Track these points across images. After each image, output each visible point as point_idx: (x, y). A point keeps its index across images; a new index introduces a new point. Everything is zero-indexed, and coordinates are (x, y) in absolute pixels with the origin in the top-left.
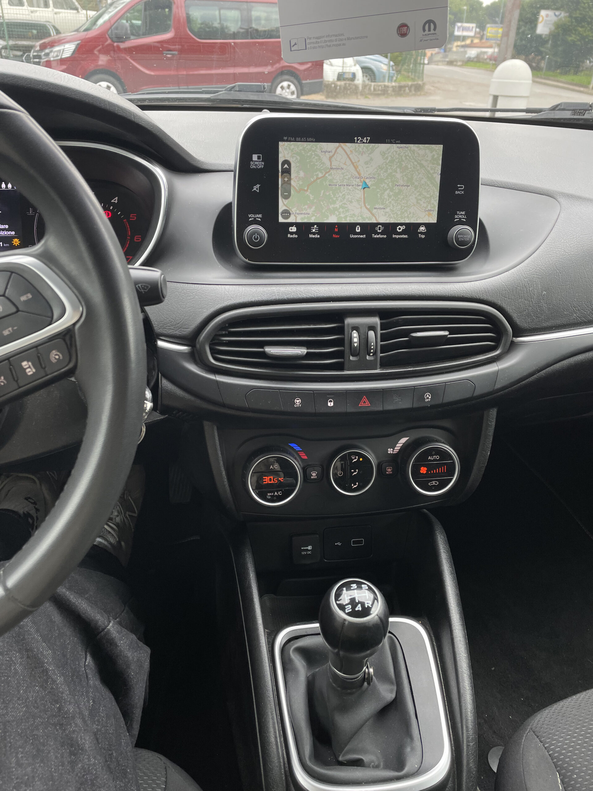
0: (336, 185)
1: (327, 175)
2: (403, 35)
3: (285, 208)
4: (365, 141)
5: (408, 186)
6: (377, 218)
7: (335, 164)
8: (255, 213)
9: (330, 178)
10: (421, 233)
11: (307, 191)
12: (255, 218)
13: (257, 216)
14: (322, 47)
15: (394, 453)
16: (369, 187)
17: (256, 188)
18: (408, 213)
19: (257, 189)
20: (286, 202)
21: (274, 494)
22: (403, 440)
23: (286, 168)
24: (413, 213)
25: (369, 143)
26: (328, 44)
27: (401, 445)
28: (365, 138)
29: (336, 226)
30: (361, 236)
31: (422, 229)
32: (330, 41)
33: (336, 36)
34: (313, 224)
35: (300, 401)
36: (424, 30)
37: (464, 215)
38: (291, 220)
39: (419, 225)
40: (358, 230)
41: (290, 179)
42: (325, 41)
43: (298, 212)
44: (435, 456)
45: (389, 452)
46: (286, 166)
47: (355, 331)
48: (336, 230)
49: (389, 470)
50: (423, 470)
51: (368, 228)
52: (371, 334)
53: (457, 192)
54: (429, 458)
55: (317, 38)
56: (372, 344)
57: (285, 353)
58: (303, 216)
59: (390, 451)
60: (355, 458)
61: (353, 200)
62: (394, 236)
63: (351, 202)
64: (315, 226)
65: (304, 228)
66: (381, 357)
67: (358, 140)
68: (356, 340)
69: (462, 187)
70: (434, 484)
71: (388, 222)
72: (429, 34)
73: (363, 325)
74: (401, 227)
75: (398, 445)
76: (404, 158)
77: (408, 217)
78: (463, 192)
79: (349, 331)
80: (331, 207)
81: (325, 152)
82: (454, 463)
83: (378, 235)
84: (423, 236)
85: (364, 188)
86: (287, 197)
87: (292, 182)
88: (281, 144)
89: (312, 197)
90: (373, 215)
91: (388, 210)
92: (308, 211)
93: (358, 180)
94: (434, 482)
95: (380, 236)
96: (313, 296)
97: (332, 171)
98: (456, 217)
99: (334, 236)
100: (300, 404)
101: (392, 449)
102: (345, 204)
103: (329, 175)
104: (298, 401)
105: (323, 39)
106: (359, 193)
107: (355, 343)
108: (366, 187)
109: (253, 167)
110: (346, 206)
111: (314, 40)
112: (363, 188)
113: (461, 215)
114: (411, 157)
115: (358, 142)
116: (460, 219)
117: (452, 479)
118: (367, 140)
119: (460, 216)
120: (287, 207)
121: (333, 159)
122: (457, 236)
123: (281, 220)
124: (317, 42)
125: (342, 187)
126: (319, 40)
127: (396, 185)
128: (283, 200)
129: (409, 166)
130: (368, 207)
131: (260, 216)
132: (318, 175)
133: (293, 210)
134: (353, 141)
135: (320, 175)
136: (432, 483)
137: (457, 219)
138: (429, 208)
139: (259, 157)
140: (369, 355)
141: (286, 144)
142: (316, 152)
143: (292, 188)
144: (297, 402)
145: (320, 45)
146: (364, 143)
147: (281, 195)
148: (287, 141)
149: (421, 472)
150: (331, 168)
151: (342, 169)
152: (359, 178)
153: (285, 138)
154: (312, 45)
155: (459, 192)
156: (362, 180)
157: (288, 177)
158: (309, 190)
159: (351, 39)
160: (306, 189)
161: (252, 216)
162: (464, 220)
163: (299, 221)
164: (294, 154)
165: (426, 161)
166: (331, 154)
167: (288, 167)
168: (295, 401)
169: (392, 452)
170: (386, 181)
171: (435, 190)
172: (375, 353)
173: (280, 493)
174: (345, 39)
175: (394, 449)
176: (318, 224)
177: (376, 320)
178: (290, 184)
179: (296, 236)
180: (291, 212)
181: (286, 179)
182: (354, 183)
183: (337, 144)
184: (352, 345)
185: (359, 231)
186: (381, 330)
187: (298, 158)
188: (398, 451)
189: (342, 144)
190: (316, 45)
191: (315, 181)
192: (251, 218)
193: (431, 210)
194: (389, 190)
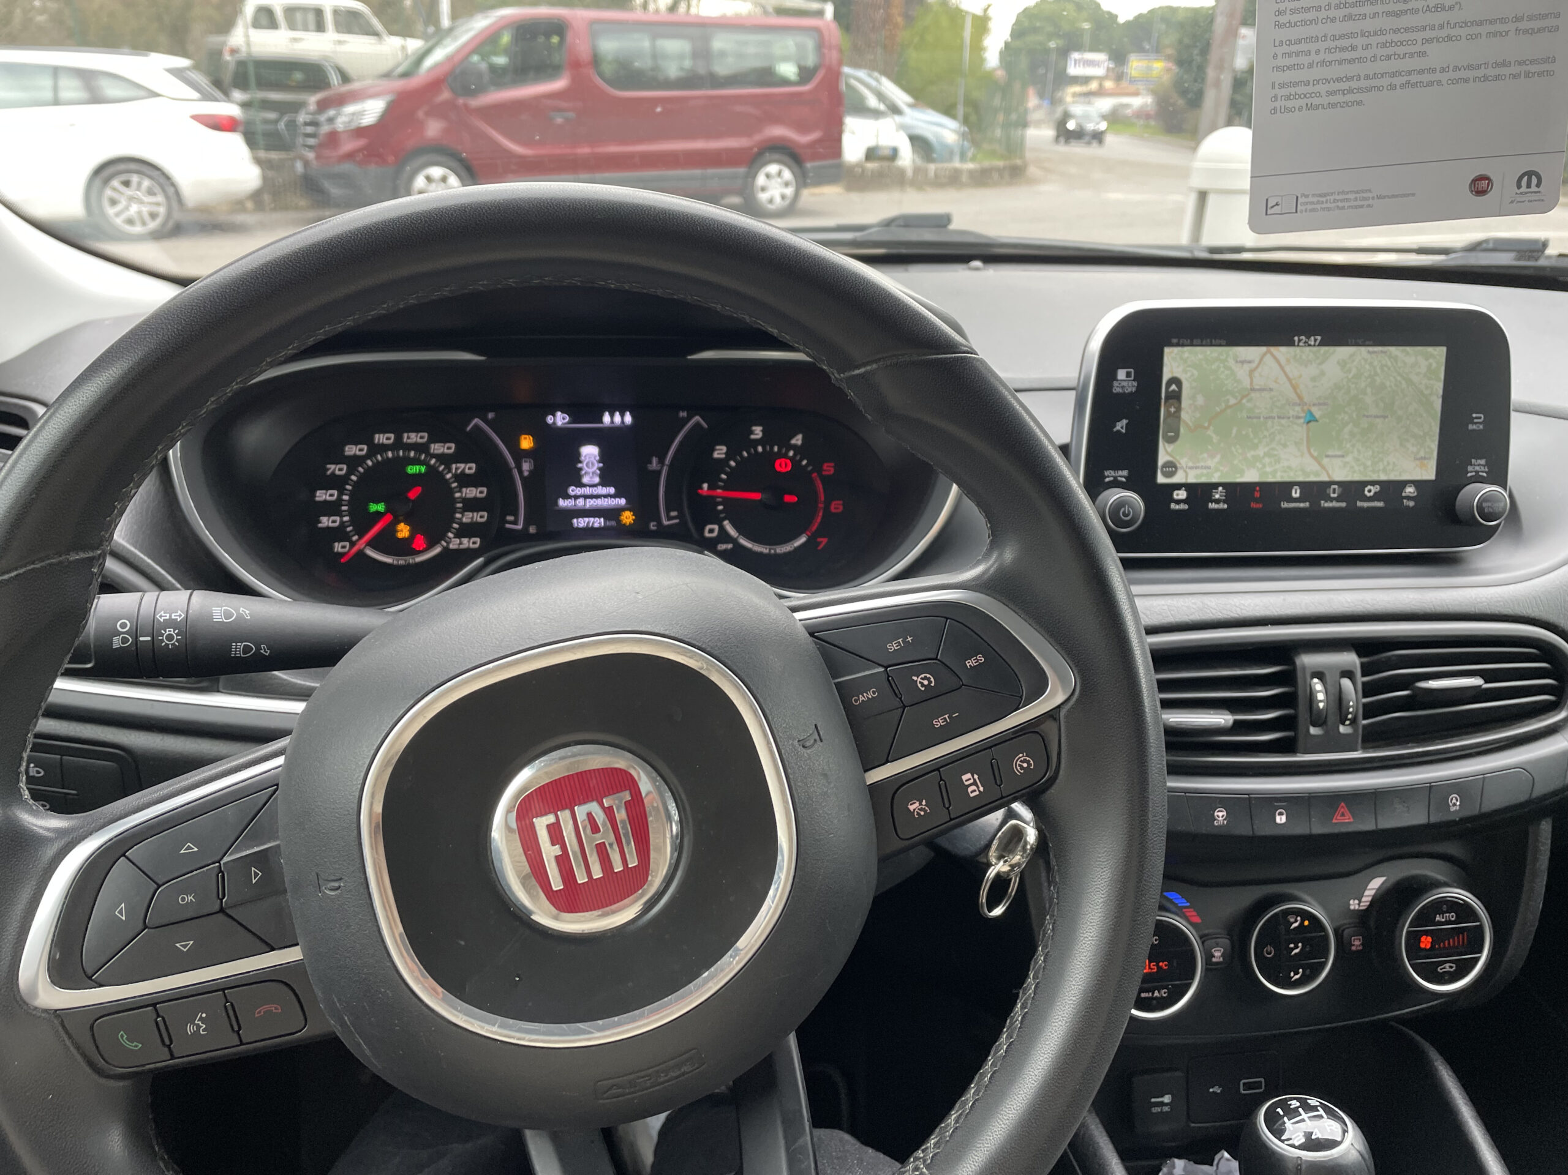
0: (1260, 418)
1: (1244, 401)
2: (1481, 193)
3: (1169, 458)
4: (1312, 343)
5: (1385, 417)
6: (1330, 472)
7: (1259, 382)
8: (1116, 468)
9: (1249, 405)
10: (1408, 498)
11: (1207, 428)
12: (1115, 478)
13: (1120, 473)
14: (1329, 209)
15: (1361, 908)
16: (1317, 421)
17: (1121, 426)
18: (1385, 463)
19: (1122, 428)
20: (1170, 448)
21: (1153, 994)
22: (1376, 884)
23: (1174, 391)
24: (1394, 463)
25: (1320, 345)
26: (1340, 204)
27: (1373, 892)
28: (1312, 338)
29: (1258, 488)
30: (1302, 505)
31: (1410, 490)
32: (1343, 200)
33: (1357, 192)
34: (1215, 486)
35: (1225, 813)
36: (1519, 186)
37: (1484, 466)
38: (1178, 479)
39: (1404, 484)
40: (1296, 493)
41: (1179, 409)
42: (1335, 201)
43: (1190, 464)
44: (1448, 915)
45: (1352, 907)
46: (1174, 387)
47: (1316, 680)
48: (1257, 495)
49: (1357, 943)
50: (1426, 942)
51: (1314, 490)
52: (1346, 683)
53: (1471, 427)
54: (1438, 918)
55: (1320, 196)
56: (1351, 703)
57: (1196, 724)
58: (1199, 471)
59: (1354, 905)
60: (1296, 921)
61: (1288, 443)
62: (1359, 504)
63: (1285, 446)
64: (1220, 489)
65: (1199, 492)
66: (1364, 726)
67: (1300, 341)
68: (1321, 696)
69: (1480, 418)
70: (1448, 969)
71: (1349, 478)
72: (1526, 193)
73: (1331, 667)
74: (1372, 488)
75: (1367, 893)
76: (1379, 371)
77: (1384, 470)
78: (1481, 427)
79: (1305, 681)
80: (1249, 455)
81: (1243, 362)
82: (1480, 930)
83: (1332, 501)
84: (1411, 504)
85: (1308, 422)
86: (1171, 440)
87: (1184, 415)
88: (1167, 350)
89: (1215, 439)
90: (1323, 467)
91: (1349, 459)
92: (1210, 463)
93: (1298, 408)
94: (1447, 965)
95: (1334, 504)
96: (1236, 615)
97: (1253, 395)
98: (1470, 468)
99: (1253, 505)
100: (1225, 819)
101: (1357, 902)
102: (1273, 449)
103: (1248, 401)
104: (1220, 815)
105: (1332, 198)
106: (1300, 431)
107: (1321, 701)
108: (1311, 420)
109: (1117, 389)
110: (1275, 453)
111: (1315, 199)
112: (1307, 420)
113: (1479, 465)
114: (1392, 369)
115: (1301, 344)
116: (1477, 472)
117: (1477, 960)
118: (1315, 340)
119: (1477, 468)
120: (1173, 457)
121: (1256, 374)
122: (1481, 504)
123: (1161, 479)
124: (1318, 202)
125: (1270, 423)
126: (1324, 199)
127: (1364, 416)
128: (1166, 444)
129: (1388, 384)
130: (1315, 454)
131: (1125, 473)
132: (1228, 400)
133: (1183, 462)
134: (1290, 343)
135: (1232, 401)
136: (1444, 968)
137: (1471, 472)
138: (1422, 454)
139: (1128, 375)
140: (1343, 724)
141: (1176, 350)
142: (1226, 363)
143: (1182, 423)
144: (1218, 816)
145: (1324, 206)
146: (1310, 345)
147: (1163, 438)
148: (1178, 345)
149: (1422, 946)
150: (1253, 390)
151: (1271, 390)
152: (1299, 405)
153: (1175, 341)
154: (1309, 207)
155: (1474, 427)
156: (1305, 408)
157: (1177, 405)
158: (1211, 428)
159: (1384, 197)
160: (1206, 425)
161: (1110, 475)
162: (1485, 474)
163: (1191, 480)
164: (1189, 366)
165: (1418, 374)
166: (1254, 365)
167: (1176, 389)
168: (1216, 814)
169: (1357, 907)
170: (1346, 409)
171: (1433, 424)
172: (1354, 721)
173: (1165, 993)
174: (1373, 198)
175: (1360, 902)
176: (1224, 485)
177: (1350, 659)
178: (1179, 418)
179: (1186, 507)
180: (1178, 465)
181: (1172, 410)
182: (1291, 413)
183: (1264, 349)
184: (1315, 706)
185: (1298, 495)
186: (1363, 675)
187: (1196, 373)
188: (1368, 904)
189: (1273, 349)
190: (1318, 206)
191: (1223, 411)
192: (1108, 477)
193: (1424, 458)
194: (1351, 424)
